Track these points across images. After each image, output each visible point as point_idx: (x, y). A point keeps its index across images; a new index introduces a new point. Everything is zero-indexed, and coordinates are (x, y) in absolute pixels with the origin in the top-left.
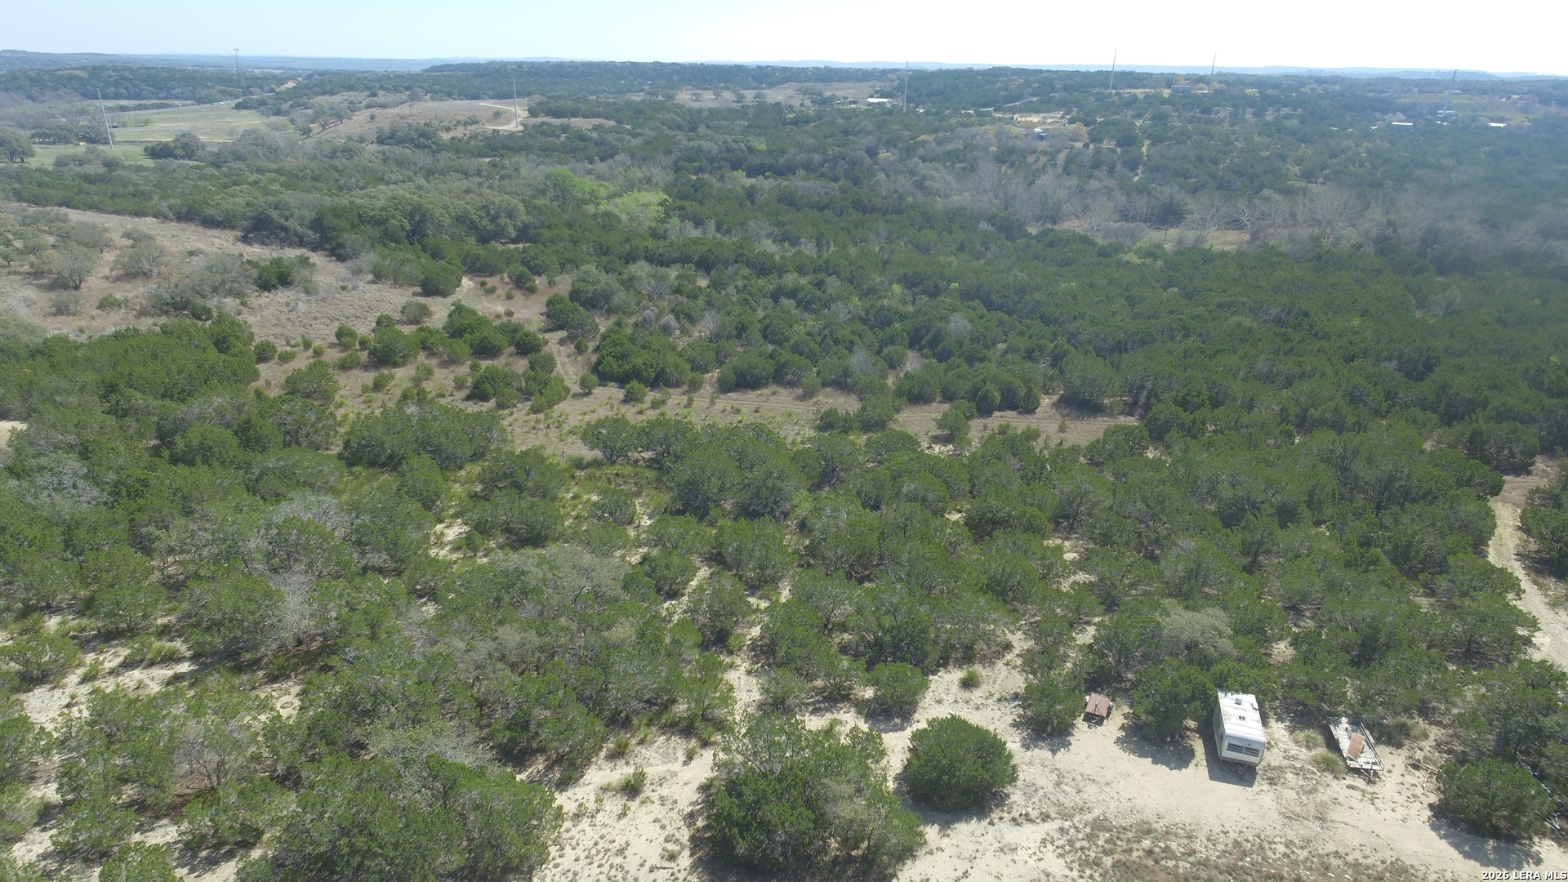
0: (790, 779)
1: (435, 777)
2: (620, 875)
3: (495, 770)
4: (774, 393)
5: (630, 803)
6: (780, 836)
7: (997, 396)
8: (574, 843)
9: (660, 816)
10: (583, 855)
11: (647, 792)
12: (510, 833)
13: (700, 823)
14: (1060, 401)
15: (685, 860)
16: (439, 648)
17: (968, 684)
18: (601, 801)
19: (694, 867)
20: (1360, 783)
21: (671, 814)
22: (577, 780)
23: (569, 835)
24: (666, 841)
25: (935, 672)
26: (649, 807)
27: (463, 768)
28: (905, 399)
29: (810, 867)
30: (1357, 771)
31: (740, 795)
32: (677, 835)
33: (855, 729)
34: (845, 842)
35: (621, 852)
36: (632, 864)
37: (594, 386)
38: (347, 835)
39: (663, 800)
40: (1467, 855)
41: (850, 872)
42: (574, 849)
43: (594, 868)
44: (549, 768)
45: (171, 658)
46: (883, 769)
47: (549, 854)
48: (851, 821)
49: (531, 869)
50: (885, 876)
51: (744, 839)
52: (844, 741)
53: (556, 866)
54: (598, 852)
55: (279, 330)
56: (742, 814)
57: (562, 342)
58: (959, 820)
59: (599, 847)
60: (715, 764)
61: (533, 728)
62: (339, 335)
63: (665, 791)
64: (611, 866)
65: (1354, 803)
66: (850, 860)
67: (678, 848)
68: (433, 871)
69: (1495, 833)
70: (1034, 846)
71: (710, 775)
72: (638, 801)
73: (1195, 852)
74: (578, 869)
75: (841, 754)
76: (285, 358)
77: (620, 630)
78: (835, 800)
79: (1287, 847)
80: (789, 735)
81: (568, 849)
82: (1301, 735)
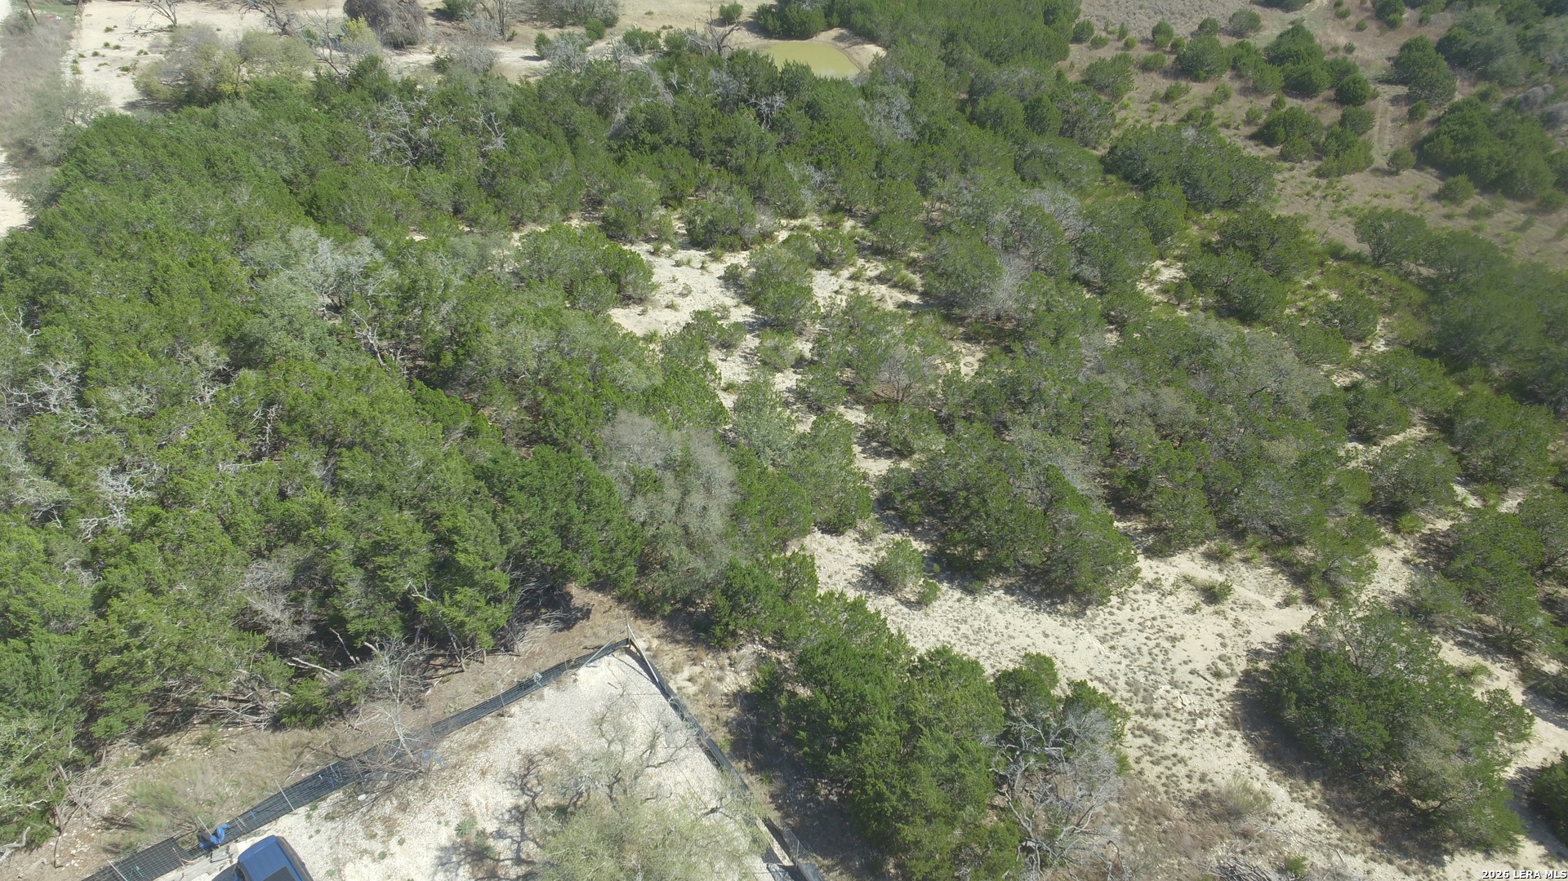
0: (1383, 690)
1: (1048, 486)
2: (1161, 657)
3: (1099, 508)
5: (1203, 605)
6: (1339, 731)
10: (1138, 620)
11: (1226, 606)
12: (1087, 565)
13: (1262, 665)
15: (1229, 686)
16: (1103, 379)
18: (1178, 587)
19: (1233, 697)
21: (1238, 639)
22: (1166, 556)
23: (1134, 597)
24: (1220, 658)
26: (1220, 620)
27: (1073, 491)
29: (1355, 779)
31: (1318, 668)
32: (1233, 661)
33: (1504, 693)
34: (1412, 785)
35: (1173, 639)
36: (1177, 656)
37: (1406, 166)
39: (1237, 623)
41: (1398, 815)
42: (1133, 610)
43: (1141, 638)
44: (1146, 532)
45: (908, 287)
46: (1512, 752)
47: (1109, 601)
48: (1431, 774)
49: (1089, 603)
50: (1438, 847)
51: (1298, 708)
52: (1478, 694)
53: (1111, 613)
54: (1152, 627)
56: (1309, 687)
57: (1395, 101)
59: (1155, 623)
60: (1309, 625)
61: (1149, 491)
62: (1156, 31)
63: (1243, 617)
64: (1158, 645)
66: (1405, 803)
67: (1228, 672)
68: (1015, 555)
71: (1299, 632)
72: (1212, 608)
74: (1128, 627)
75: (1464, 708)
77: (1283, 447)
78: (1426, 743)
80: (1412, 650)
81: (1127, 607)
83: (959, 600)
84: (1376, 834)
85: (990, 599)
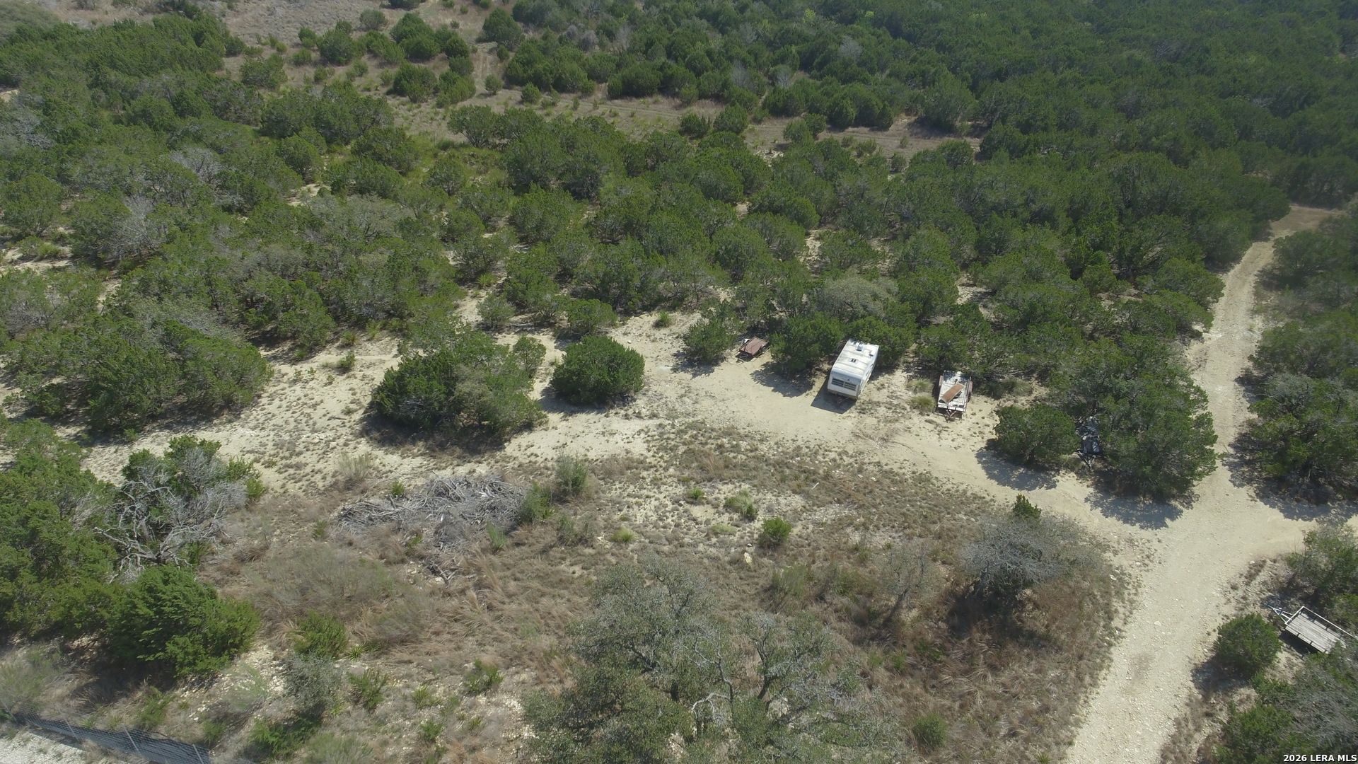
2: (304, 420)
4: (655, 102)
5: (337, 377)
6: (415, 401)
7: (852, 112)
8: (283, 397)
10: (285, 405)
11: (354, 371)
13: (379, 395)
14: (915, 121)
15: (359, 415)
17: (659, 325)
18: (315, 372)
19: (362, 420)
20: (940, 419)
21: (365, 386)
22: (307, 359)
23: (282, 392)
24: (351, 402)
25: (637, 314)
26: (351, 381)
27: (193, 332)
28: (767, 111)
29: (438, 426)
30: (943, 411)
32: (361, 399)
34: (477, 414)
35: (315, 406)
36: (318, 413)
37: (498, 87)
39: (364, 377)
40: (991, 476)
41: (474, 435)
42: (281, 401)
43: (288, 414)
45: (55, 256)
47: (258, 401)
51: (389, 401)
53: (262, 409)
55: (254, 30)
57: (490, 51)
58: (583, 411)
59: (300, 401)
62: (301, 36)
64: (302, 413)
65: (923, 433)
66: (479, 427)
67: (358, 408)
69: (1029, 464)
70: (629, 433)
72: (346, 376)
73: (756, 449)
74: (277, 413)
76: (251, 53)
77: (375, 256)
78: (464, 380)
79: (839, 454)
81: (276, 401)
82: (915, 382)
84: (458, 451)
85: (150, 439)
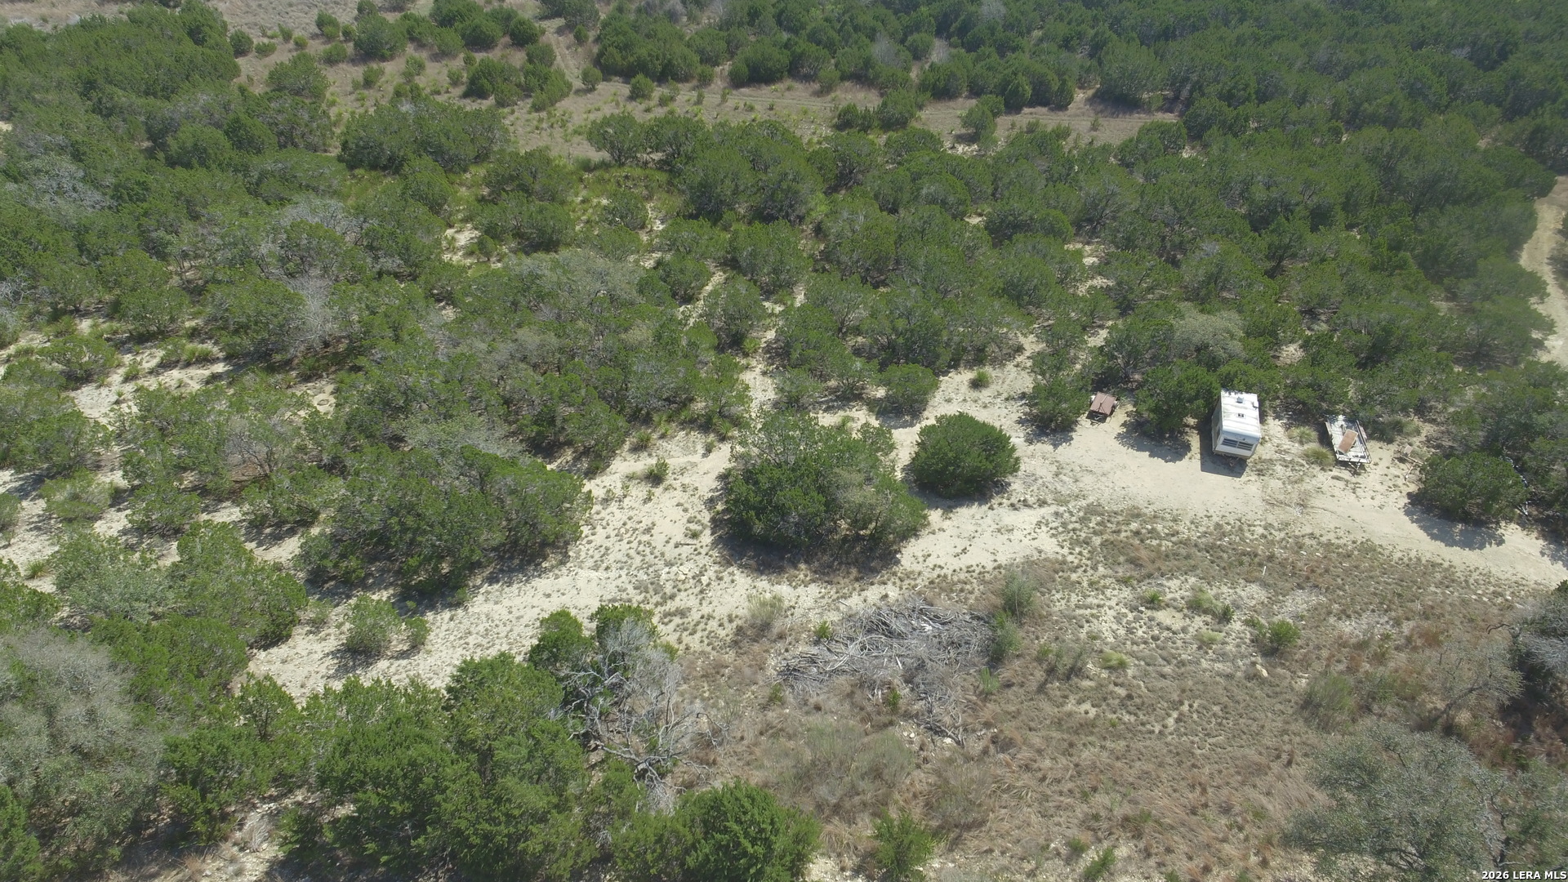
0: (803, 468)
1: (471, 466)
2: (648, 550)
3: (526, 460)
4: (789, 89)
5: (654, 490)
6: (794, 518)
7: (1028, 91)
8: (604, 523)
9: (682, 501)
10: (613, 534)
11: (669, 479)
12: (545, 515)
13: (720, 507)
14: (1095, 96)
15: (707, 538)
16: (463, 349)
17: (977, 384)
18: (627, 487)
19: (715, 544)
20: (1345, 474)
21: (692, 499)
22: (604, 470)
23: (599, 517)
24: (689, 521)
25: (945, 373)
26: (672, 493)
27: (496, 458)
28: (929, 94)
29: (822, 544)
30: (1345, 464)
31: (756, 483)
32: (699, 517)
33: (867, 425)
34: (854, 523)
35: (648, 530)
36: (658, 540)
37: (597, 81)
38: (397, 515)
39: (684, 487)
40: (1434, 537)
41: (858, 549)
42: (604, 528)
43: (624, 546)
44: (577, 459)
45: (205, 359)
46: (893, 461)
47: (582, 532)
48: (860, 505)
49: (567, 543)
50: (890, 552)
51: (760, 520)
52: (856, 436)
53: (590, 542)
54: (627, 531)
55: (250, 19)
56: (758, 499)
57: (560, 31)
58: (961, 505)
59: (628, 527)
60: (733, 456)
61: (558, 423)
62: (321, 23)
63: (686, 480)
64: (640, 543)
65: (1337, 492)
66: (858, 538)
67: (700, 528)
68: (479, 546)
69: (1466, 518)
70: (1029, 528)
71: (729, 466)
72: (661, 488)
73: (1178, 533)
74: (609, 545)
75: (852, 448)
76: (264, 51)
77: (637, 332)
78: (846, 487)
79: (1266, 529)
80: (803, 431)
81: (599, 529)
82: (1296, 432)
83: (451, 619)
84: (854, 572)
85: (480, 598)
